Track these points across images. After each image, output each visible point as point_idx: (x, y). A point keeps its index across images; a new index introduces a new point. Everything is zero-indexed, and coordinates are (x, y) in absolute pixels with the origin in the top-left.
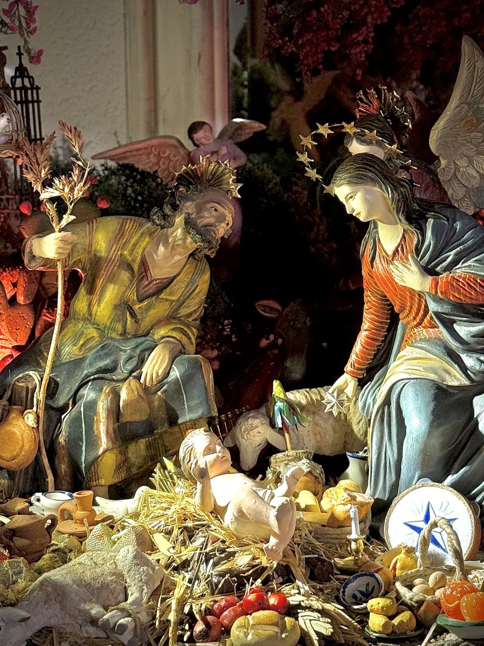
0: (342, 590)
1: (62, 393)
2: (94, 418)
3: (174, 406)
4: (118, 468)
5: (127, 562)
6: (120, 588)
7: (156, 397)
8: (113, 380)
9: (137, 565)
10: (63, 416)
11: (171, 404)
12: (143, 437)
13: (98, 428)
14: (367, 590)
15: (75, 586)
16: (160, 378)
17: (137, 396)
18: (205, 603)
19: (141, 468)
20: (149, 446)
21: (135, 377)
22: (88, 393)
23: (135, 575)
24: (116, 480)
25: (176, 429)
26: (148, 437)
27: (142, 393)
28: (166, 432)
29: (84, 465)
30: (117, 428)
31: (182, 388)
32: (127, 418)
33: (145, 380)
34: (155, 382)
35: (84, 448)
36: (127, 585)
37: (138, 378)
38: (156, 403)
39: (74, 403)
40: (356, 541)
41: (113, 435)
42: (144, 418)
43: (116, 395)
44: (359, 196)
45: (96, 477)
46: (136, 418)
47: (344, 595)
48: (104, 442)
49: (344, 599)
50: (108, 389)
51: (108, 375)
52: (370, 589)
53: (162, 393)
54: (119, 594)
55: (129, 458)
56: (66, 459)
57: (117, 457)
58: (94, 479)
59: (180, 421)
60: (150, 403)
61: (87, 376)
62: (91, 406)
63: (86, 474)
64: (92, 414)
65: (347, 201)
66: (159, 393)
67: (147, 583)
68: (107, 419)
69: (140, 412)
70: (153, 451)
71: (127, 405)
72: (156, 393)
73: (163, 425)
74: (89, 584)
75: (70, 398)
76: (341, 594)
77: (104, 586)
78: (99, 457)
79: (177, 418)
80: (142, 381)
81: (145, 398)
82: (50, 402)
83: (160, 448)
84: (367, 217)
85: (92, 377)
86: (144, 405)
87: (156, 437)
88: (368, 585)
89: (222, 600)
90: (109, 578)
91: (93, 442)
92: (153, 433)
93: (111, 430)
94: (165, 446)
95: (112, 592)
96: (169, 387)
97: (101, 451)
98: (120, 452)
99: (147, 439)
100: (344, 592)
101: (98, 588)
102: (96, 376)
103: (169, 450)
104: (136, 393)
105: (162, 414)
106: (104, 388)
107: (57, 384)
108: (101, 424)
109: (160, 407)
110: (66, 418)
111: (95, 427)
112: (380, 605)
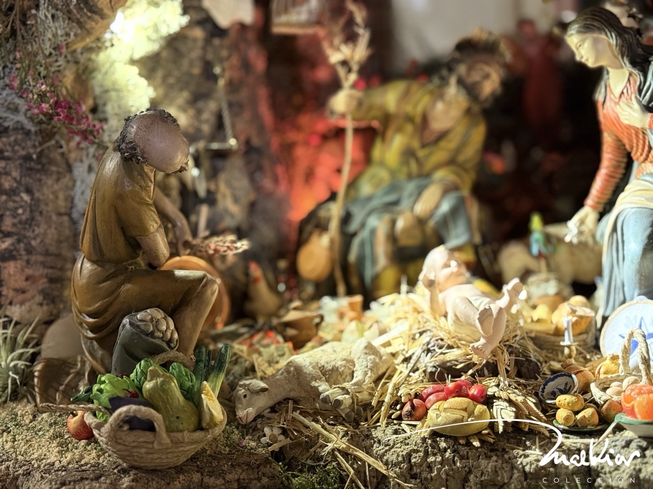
0: (542, 386)
1: (355, 222)
2: (375, 243)
3: (443, 233)
6: (348, 371)
7: (429, 226)
8: (394, 212)
9: (366, 354)
10: (352, 240)
13: (378, 250)
14: (565, 388)
15: (310, 367)
18: (415, 388)
29: (366, 278)
30: (394, 250)
36: (355, 369)
37: (411, 210)
38: (430, 231)
40: (569, 347)
44: (587, 44)
46: (410, 243)
47: (543, 391)
48: (382, 261)
49: (542, 395)
52: (568, 388)
54: (346, 376)
57: (396, 272)
65: (577, 49)
67: (371, 369)
68: (386, 241)
69: (413, 237)
71: (403, 231)
74: (323, 366)
75: (359, 226)
76: (541, 390)
77: (335, 370)
78: (379, 272)
84: (595, 62)
88: (566, 384)
89: (430, 387)
90: (340, 363)
95: (341, 374)
97: (380, 267)
100: (544, 388)
101: (330, 370)
107: (348, 214)
108: (381, 247)
111: (376, 249)
112: (567, 401)
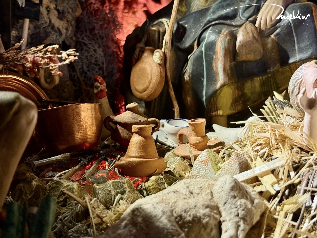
1: (189, 37)
2: (213, 58)
3: (285, 48)
4: (235, 102)
5: (223, 193)
7: (270, 40)
8: (232, 25)
10: (189, 57)
11: (283, 46)
12: (257, 75)
13: (216, 66)
16: (273, 22)
17: (251, 38)
19: (255, 102)
20: (263, 84)
21: (251, 22)
22: (209, 36)
23: (231, 208)
24: (233, 112)
25: (287, 68)
26: (262, 76)
27: (256, 36)
28: (278, 71)
29: (204, 98)
30: (233, 66)
31: (293, 31)
32: (243, 57)
33: (260, 24)
34: (269, 26)
35: (205, 83)
37: (254, 22)
38: (270, 45)
39: (198, 45)
41: (229, 72)
42: (258, 58)
43: (234, 37)
45: (216, 108)
46: (251, 57)
48: (221, 79)
50: (227, 32)
51: (228, 22)
53: (275, 36)
55: (246, 93)
56: (190, 92)
57: (233, 92)
58: (213, 110)
59: (291, 61)
60: (264, 45)
61: (210, 22)
62: (211, 46)
63: (206, 105)
64: (211, 53)
66: (272, 36)
68: (225, 57)
69: (255, 52)
70: (266, 88)
71: (242, 46)
72: (269, 36)
73: (275, 65)
75: (195, 40)
78: (217, 90)
79: (288, 58)
80: (257, 25)
81: (259, 40)
82: (179, 45)
83: (272, 86)
85: (213, 23)
86: (258, 46)
87: (269, 75)
91: (212, 78)
92: (266, 72)
93: (228, 67)
94: (277, 84)
96: (282, 30)
97: (218, 85)
98: (237, 88)
99: (261, 78)
102: (217, 22)
103: (280, 87)
104: (251, 35)
105: (274, 55)
106: (223, 31)
107: (185, 29)
108: (219, 62)
109: (273, 48)
110: (191, 57)
111: (214, 65)
